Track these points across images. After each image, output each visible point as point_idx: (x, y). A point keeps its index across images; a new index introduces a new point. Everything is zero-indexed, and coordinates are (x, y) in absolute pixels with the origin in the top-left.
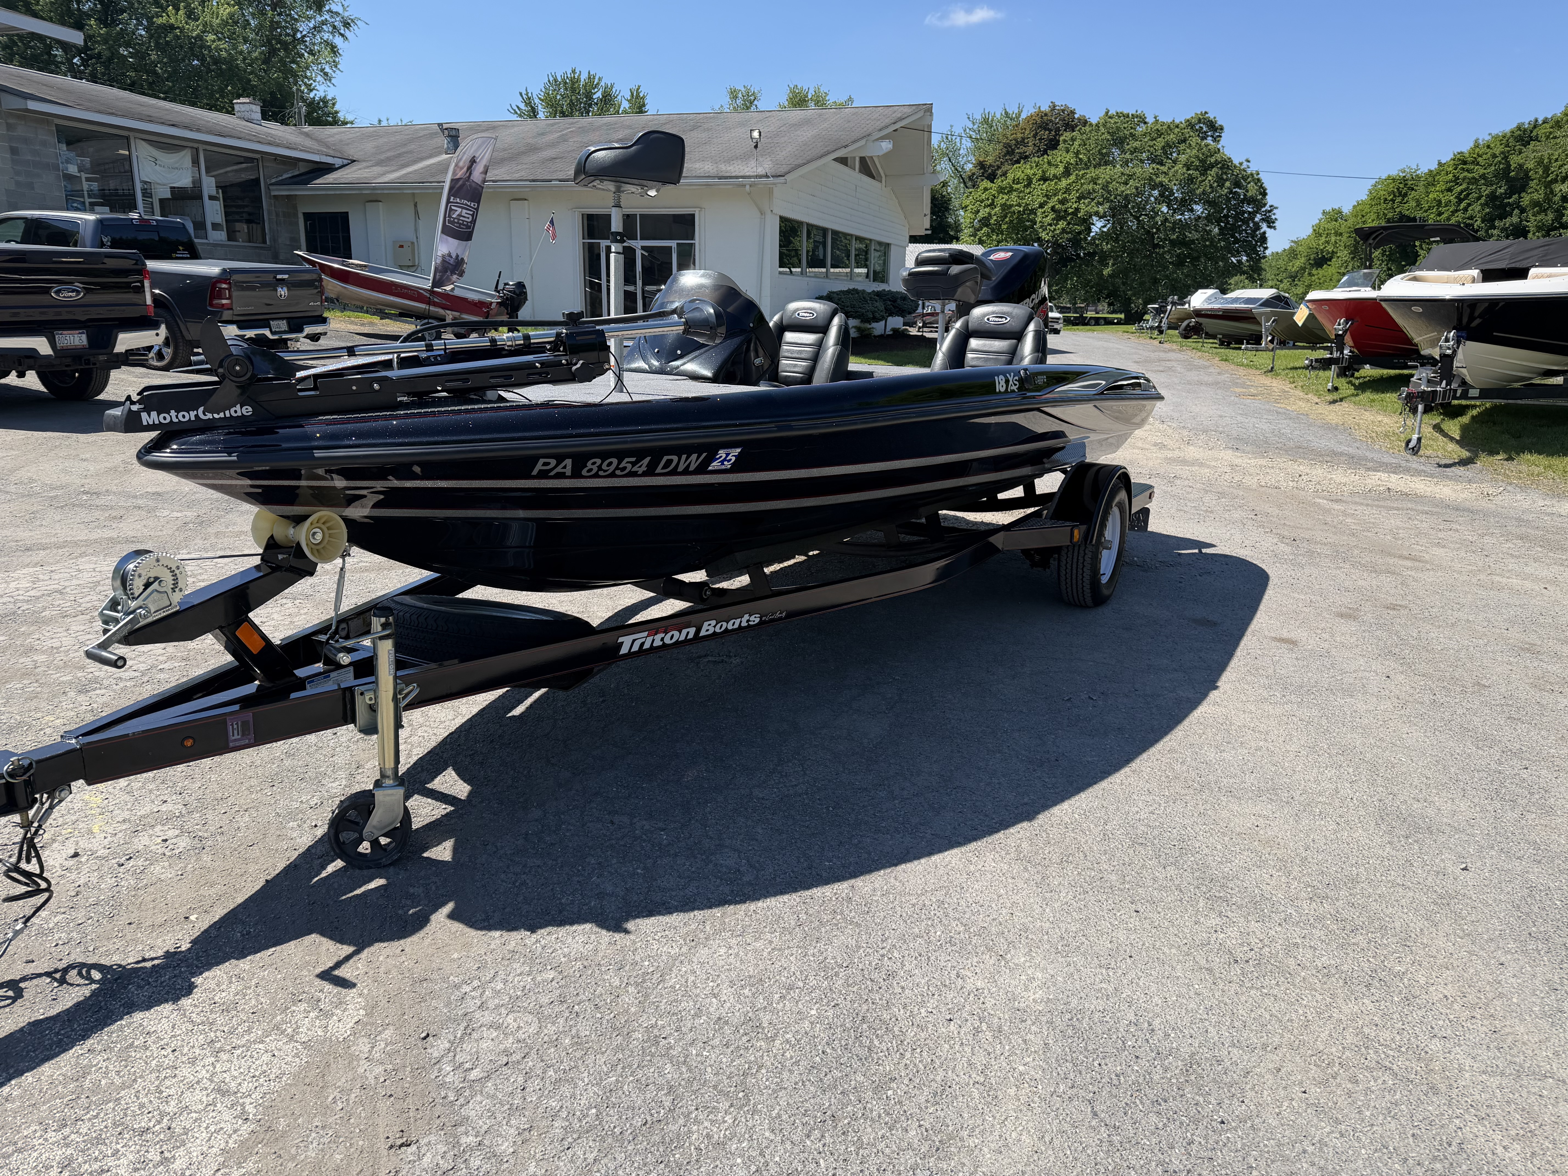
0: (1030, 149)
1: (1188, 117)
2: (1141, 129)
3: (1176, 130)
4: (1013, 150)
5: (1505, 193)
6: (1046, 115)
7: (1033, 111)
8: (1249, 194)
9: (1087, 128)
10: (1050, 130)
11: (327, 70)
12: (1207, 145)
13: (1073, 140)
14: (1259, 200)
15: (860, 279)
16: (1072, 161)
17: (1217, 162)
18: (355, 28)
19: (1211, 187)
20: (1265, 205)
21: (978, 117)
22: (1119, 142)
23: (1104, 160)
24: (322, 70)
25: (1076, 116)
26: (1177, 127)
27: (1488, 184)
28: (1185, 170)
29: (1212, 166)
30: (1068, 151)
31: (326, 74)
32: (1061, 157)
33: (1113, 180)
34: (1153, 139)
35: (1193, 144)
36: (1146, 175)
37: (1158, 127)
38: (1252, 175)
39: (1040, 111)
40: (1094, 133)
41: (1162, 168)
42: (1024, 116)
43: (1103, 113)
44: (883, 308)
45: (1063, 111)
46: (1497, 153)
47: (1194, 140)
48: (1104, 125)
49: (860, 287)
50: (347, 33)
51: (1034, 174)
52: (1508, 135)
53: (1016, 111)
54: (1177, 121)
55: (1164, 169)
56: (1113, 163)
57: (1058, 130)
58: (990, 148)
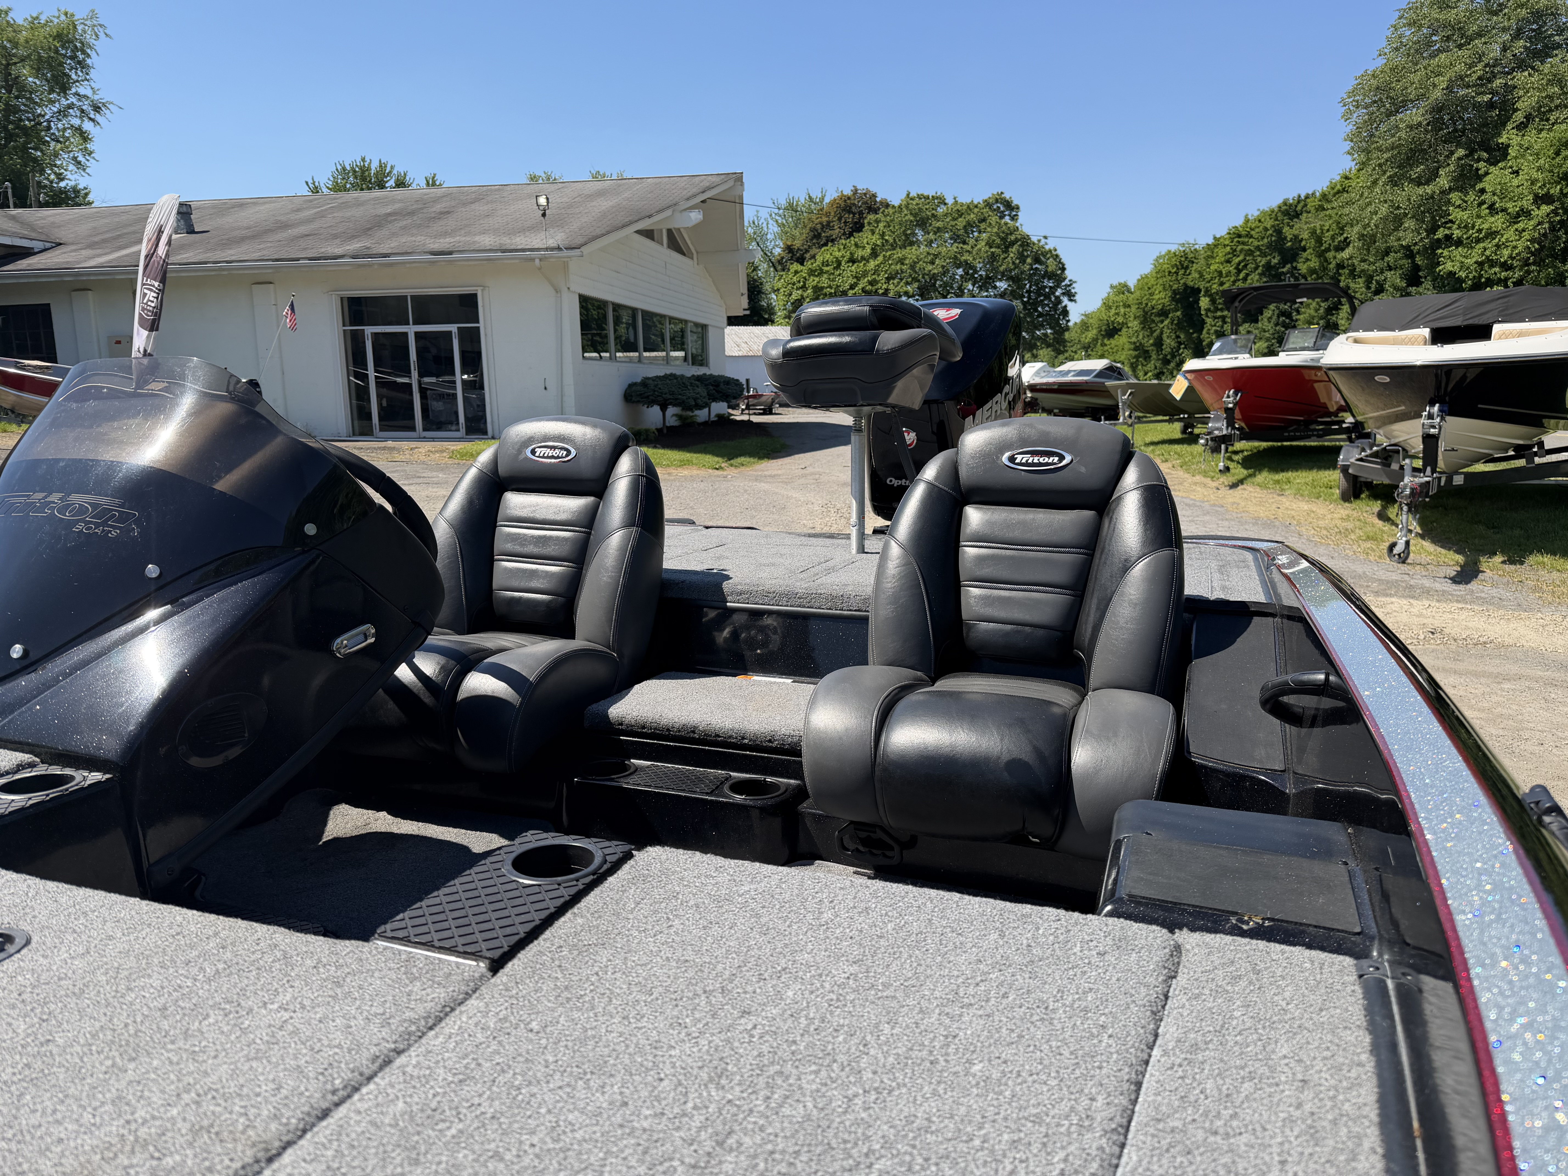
0: (836, 232)
1: (986, 198)
2: (941, 210)
3: (976, 210)
4: (820, 234)
5: (1279, 263)
6: (849, 198)
7: (835, 195)
8: (1050, 269)
9: (891, 211)
10: (854, 214)
11: (80, 158)
12: (1006, 224)
13: (878, 221)
14: (1058, 275)
15: (678, 363)
16: (879, 242)
17: (1017, 240)
18: (107, 112)
19: (1014, 263)
20: (1065, 279)
21: (783, 203)
22: (923, 223)
23: (909, 241)
24: (75, 158)
25: (878, 199)
26: (976, 206)
27: (1264, 255)
28: (987, 248)
29: (1012, 244)
30: (873, 233)
31: (79, 163)
32: (867, 238)
33: (919, 260)
34: (954, 219)
35: (994, 223)
36: (952, 254)
37: (958, 207)
38: (1050, 251)
39: (843, 195)
40: (897, 215)
41: (965, 246)
42: (827, 200)
43: (904, 196)
44: (705, 394)
45: (865, 194)
46: (1269, 226)
47: (994, 219)
48: (907, 207)
49: (678, 372)
50: (98, 117)
51: (843, 257)
52: (1276, 209)
53: (820, 196)
54: (976, 202)
55: (968, 248)
56: (918, 243)
57: (861, 213)
58: (797, 233)
